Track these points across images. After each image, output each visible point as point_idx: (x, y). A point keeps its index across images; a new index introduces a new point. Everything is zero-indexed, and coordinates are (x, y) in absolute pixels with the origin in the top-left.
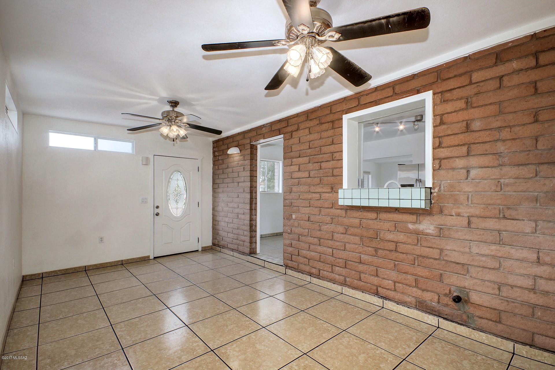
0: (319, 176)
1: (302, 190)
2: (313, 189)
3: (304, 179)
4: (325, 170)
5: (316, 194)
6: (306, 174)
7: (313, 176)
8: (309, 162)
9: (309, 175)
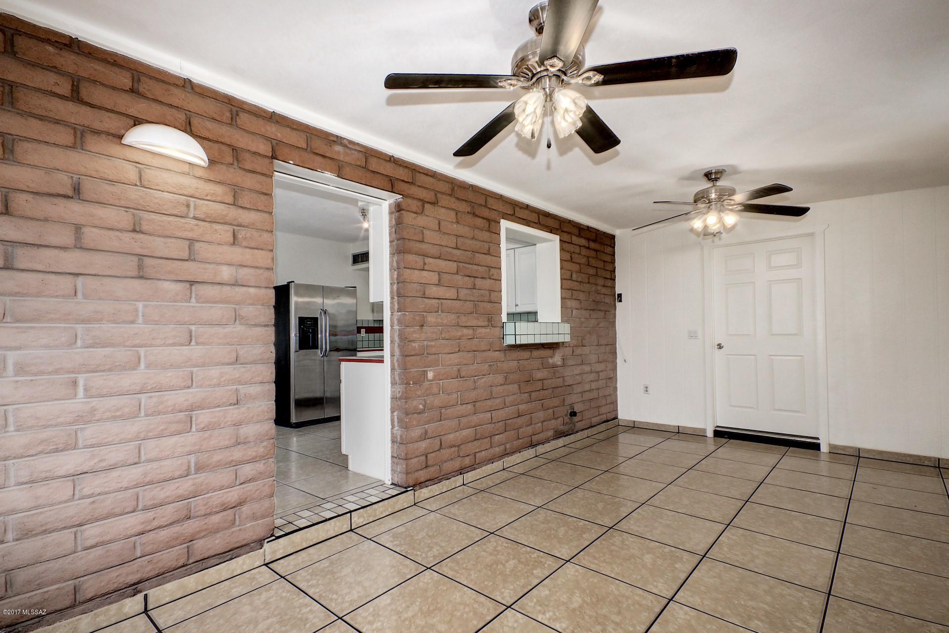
0: (472, 299)
1: (445, 322)
2: (463, 320)
3: (449, 301)
4: (480, 291)
5: (469, 329)
6: (451, 294)
7: (463, 299)
8: (457, 273)
9: (458, 295)
